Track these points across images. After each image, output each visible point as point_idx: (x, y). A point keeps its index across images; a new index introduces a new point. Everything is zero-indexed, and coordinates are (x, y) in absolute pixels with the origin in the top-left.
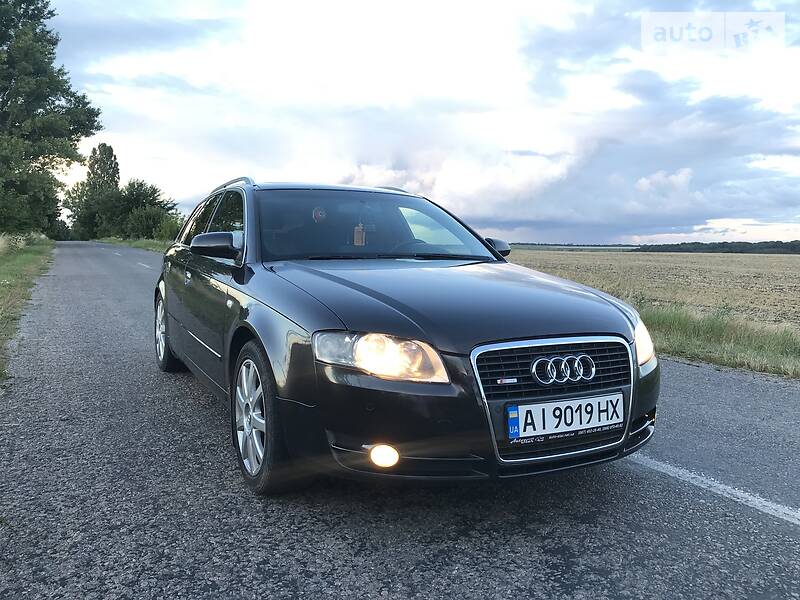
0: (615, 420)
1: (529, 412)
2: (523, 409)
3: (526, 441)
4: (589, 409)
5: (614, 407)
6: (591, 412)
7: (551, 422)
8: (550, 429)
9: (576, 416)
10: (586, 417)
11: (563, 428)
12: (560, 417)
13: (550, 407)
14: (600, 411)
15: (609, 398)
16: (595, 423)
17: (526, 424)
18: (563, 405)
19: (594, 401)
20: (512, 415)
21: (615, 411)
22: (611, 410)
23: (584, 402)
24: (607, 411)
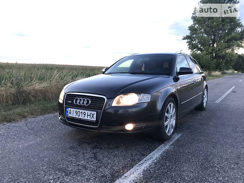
0: (92, 119)
1: (70, 110)
2: (69, 109)
3: (69, 117)
4: (84, 113)
5: (93, 115)
6: (85, 115)
7: (75, 114)
8: (74, 116)
9: (81, 114)
10: (83, 116)
11: (77, 116)
12: (77, 113)
13: (75, 110)
14: (88, 115)
15: (91, 112)
16: (86, 118)
17: (70, 113)
18: (78, 110)
19: (86, 112)
20: (67, 110)
21: (93, 116)
22: (91, 116)
23: (83, 111)
24: (90, 115)
